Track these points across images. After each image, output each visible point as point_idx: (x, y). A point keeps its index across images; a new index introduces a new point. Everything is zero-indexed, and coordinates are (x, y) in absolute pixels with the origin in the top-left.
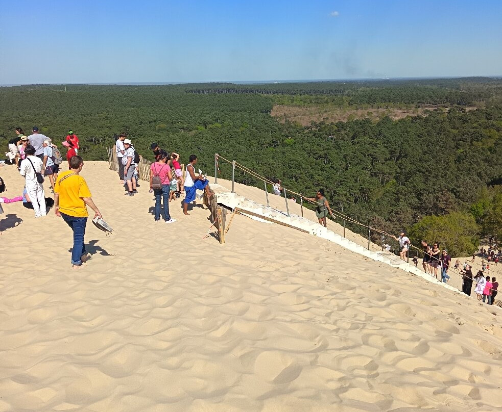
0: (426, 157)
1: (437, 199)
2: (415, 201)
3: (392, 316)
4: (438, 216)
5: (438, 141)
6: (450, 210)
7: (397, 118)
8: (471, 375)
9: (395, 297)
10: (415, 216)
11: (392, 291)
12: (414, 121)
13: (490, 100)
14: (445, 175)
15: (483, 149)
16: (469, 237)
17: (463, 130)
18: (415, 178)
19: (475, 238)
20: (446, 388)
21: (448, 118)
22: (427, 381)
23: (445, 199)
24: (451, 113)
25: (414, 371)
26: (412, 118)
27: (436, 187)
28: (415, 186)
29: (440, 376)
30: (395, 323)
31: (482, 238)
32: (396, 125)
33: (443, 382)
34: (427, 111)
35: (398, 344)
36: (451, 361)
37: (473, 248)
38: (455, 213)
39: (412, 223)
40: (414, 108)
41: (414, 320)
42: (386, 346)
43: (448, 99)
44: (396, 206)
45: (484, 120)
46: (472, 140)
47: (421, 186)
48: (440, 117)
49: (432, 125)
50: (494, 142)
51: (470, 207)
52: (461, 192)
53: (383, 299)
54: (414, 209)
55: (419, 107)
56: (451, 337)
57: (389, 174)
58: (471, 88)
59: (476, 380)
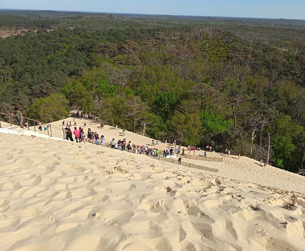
0: (29, 62)
1: (41, 87)
2: (28, 90)
3: (18, 167)
4: (44, 97)
5: (35, 51)
6: (51, 93)
7: (4, 37)
8: (67, 185)
9: (20, 155)
10: (30, 100)
11: (18, 151)
12: (16, 38)
13: (60, 25)
14: (44, 72)
15: (62, 55)
16: (64, 107)
17: (48, 44)
18: (25, 76)
19: (67, 107)
20: (52, 199)
21: (38, 36)
22: (42, 198)
23: (46, 87)
24: (39, 33)
25: (33, 196)
26: (15, 36)
27: (40, 80)
28: (26, 81)
29: (49, 193)
30: (20, 171)
31: (71, 107)
32: (5, 41)
33: (51, 196)
34: (24, 32)
35: (22, 184)
36: (55, 182)
37: (67, 113)
38: (53, 94)
39: (30, 104)
40: (14, 30)
41: (32, 165)
42: (15, 187)
43: (35, 24)
44: (17, 95)
45: (59, 38)
46: (55, 49)
47: (30, 80)
48: (33, 35)
49: (29, 41)
50: (67, 50)
51: (61, 90)
52: (55, 81)
53: (11, 158)
54: (28, 96)
55: (18, 29)
56: (55, 168)
57: (7, 75)
58: (48, 17)
59: (69, 187)
